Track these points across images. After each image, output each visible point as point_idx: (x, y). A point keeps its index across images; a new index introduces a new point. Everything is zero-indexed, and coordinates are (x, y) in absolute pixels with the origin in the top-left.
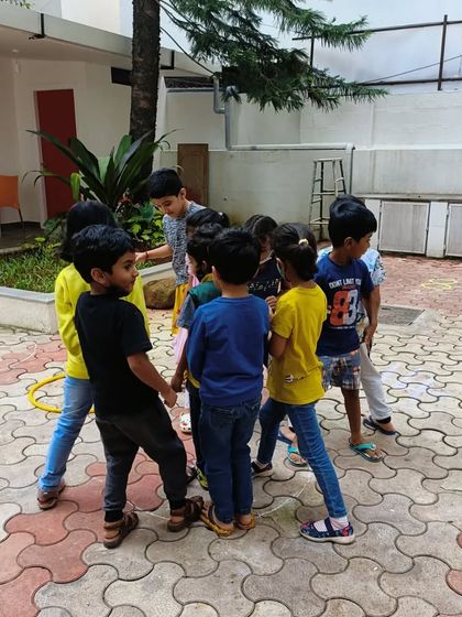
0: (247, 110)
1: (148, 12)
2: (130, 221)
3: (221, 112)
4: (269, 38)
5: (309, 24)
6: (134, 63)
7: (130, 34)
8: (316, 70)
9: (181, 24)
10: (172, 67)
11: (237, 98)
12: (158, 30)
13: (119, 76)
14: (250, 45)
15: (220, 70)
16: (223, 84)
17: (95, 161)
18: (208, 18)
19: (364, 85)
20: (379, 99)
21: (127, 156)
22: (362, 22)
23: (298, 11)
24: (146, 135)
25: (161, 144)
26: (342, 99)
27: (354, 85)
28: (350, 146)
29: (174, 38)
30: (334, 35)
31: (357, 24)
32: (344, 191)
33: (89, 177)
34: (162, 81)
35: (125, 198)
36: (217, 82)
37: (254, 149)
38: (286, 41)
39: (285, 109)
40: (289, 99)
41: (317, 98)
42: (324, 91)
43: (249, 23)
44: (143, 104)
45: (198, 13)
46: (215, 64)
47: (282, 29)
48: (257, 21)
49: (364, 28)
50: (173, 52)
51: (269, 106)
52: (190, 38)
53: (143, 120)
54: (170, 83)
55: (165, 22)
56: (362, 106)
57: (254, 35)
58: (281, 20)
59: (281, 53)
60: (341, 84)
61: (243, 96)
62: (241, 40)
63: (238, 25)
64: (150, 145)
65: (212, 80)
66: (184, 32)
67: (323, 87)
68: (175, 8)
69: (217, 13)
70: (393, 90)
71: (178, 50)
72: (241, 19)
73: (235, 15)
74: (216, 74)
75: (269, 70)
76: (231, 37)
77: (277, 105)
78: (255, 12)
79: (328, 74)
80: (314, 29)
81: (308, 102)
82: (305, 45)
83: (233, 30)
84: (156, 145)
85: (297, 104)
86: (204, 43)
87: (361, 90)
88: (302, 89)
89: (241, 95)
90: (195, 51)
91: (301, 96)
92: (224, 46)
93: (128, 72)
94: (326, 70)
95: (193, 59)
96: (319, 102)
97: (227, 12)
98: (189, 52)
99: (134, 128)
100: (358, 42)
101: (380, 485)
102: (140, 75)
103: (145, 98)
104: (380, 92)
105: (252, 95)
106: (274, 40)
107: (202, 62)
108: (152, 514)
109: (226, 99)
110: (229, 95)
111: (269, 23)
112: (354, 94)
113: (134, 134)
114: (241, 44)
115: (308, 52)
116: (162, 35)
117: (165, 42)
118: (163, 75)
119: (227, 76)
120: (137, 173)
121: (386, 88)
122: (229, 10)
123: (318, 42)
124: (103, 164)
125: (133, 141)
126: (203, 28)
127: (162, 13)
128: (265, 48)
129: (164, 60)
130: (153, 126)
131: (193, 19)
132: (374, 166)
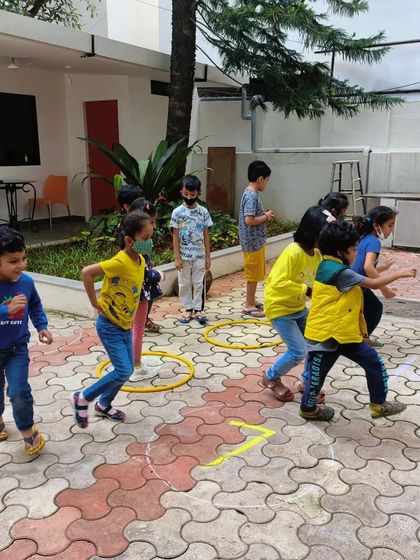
0: (272, 118)
1: (186, 32)
2: (165, 217)
3: (248, 118)
4: (294, 53)
5: (333, 41)
6: (172, 76)
7: (168, 50)
8: (337, 81)
9: (214, 42)
10: (205, 80)
11: (264, 107)
12: (193, 47)
13: (158, 88)
14: (276, 59)
15: (248, 82)
16: (250, 93)
17: (135, 164)
18: (239, 36)
19: (380, 93)
20: (396, 107)
21: (164, 159)
22: (380, 36)
23: (320, 28)
24: (181, 140)
25: (195, 148)
26: (361, 107)
27: (371, 94)
28: (367, 149)
29: (208, 54)
30: (356, 49)
31: (375, 38)
32: (361, 190)
33: (132, 179)
34: (195, 91)
35: (161, 197)
36: (244, 92)
37: (277, 152)
38: (310, 56)
39: (308, 117)
40: (311, 107)
41: (337, 107)
42: (344, 99)
43: (275, 39)
44: (179, 113)
45: (230, 32)
46: (242, 77)
47: (307, 44)
48: (283, 37)
49: (382, 42)
50: (206, 66)
51: (293, 114)
52: (222, 53)
53: (178, 126)
54: (203, 93)
55: (200, 40)
56: (380, 114)
57: (279, 50)
58: (305, 38)
59: (305, 66)
60: (359, 93)
61: (269, 105)
62: (269, 56)
63: (265, 42)
64: (184, 150)
65: (241, 89)
66: (216, 49)
67: (345, 96)
68: (210, 28)
69: (249, 32)
70: (409, 98)
71: (210, 64)
72: (269, 36)
73: (263, 32)
74: (245, 85)
75: (293, 81)
76: (259, 53)
77: (300, 113)
78: (282, 30)
79: (348, 84)
80: (335, 44)
81: (328, 110)
82: (326, 59)
83: (261, 47)
84: (190, 149)
85: (319, 113)
86: (235, 58)
87: (379, 98)
88: (323, 97)
89: (267, 104)
90: (227, 66)
91: (322, 104)
92: (253, 60)
93: (166, 84)
94: (346, 81)
95: (224, 73)
96: (339, 110)
97: (257, 31)
98: (221, 67)
99: (170, 134)
100: (377, 55)
101: (401, 477)
102: (177, 87)
103: (181, 108)
104: (397, 100)
105: (278, 103)
106: (298, 55)
107: (232, 74)
108: (186, 494)
109: (253, 108)
110: (256, 105)
111: (294, 40)
112: (372, 102)
113: (170, 140)
114: (268, 58)
115: (329, 65)
116: (197, 52)
117: (200, 58)
118: (197, 85)
119: (254, 87)
120: (172, 175)
121: (402, 96)
122: (259, 29)
123: (339, 57)
124: (143, 166)
125: (169, 146)
126: (234, 44)
127: (198, 33)
128: (290, 61)
129: (199, 74)
130: (187, 132)
131: (226, 38)
132: (390, 167)
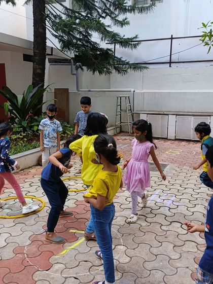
0: (86, 74)
1: (41, 30)
2: (32, 124)
3: (74, 74)
4: (96, 43)
5: (114, 38)
6: (34, 52)
7: (32, 40)
8: (117, 58)
9: (56, 36)
10: (52, 55)
11: (82, 69)
12: (45, 38)
13: (27, 58)
14: (87, 46)
15: (74, 57)
16: (75, 63)
17: (16, 97)
18: (68, 34)
19: (138, 64)
20: (145, 70)
21: (31, 94)
22: (136, 37)
23: (108, 32)
24: (40, 85)
25: (47, 89)
26: (129, 70)
27: (133, 64)
28: (133, 90)
29: (52, 42)
30: (125, 43)
31: (134, 38)
32: (131, 110)
33: (14, 105)
34: (47, 60)
35: (30, 114)
36: (72, 61)
37: (89, 91)
38: (104, 45)
39: (104, 74)
40: (105, 69)
41: (117, 69)
43: (87, 36)
44: (39, 71)
45: (64, 32)
46: (71, 54)
47: (102, 39)
48: (90, 35)
49: (137, 40)
50: (52, 48)
51: (97, 73)
52: (60, 42)
53: (38, 78)
54: (51, 61)
55: (48, 35)
56: (138, 73)
57: (89, 41)
58: (101, 36)
59: (101, 50)
60: (128, 63)
61: (85, 68)
62: (83, 44)
63: (81, 37)
64: (42, 90)
65: (70, 60)
66: (57, 40)
67: (121, 65)
68: (53, 29)
69: (73, 32)
70: (151, 66)
71: (54, 47)
72: (83, 35)
73: (80, 33)
74: (72, 58)
75: (96, 57)
76: (79, 42)
77: (100, 73)
78: (90, 32)
79: (122, 59)
80: (115, 40)
81: (114, 71)
82: (111, 47)
83: (80, 40)
84: (45, 90)
85: (109, 73)
86: (67, 45)
87: (137, 66)
88: (111, 65)
89: (83, 67)
90: (63, 48)
91: (111, 68)
92: (76, 46)
93: (31, 56)
94: (121, 58)
95: (62, 51)
96: (119, 71)
97: (77, 32)
98: (60, 48)
99: (34, 82)
100: (135, 46)
102: (37, 58)
103: (40, 68)
104: (145, 67)
105: (89, 67)
106: (98, 44)
107: (65, 53)
108: (47, 272)
109: (77, 69)
110: (78, 68)
111: (95, 37)
112: (134, 68)
113: (34, 84)
114: (83, 45)
115: (113, 50)
116: (47, 41)
117: (48, 44)
118: (47, 57)
119: (77, 59)
120: (35, 103)
121: (147, 66)
122: (78, 31)
123: (118, 46)
124: (20, 98)
125: (34, 88)
126: (66, 38)
127: (47, 31)
128: (94, 47)
129: (48, 51)
130: (43, 81)
131: (62, 34)
132: (144, 99)
